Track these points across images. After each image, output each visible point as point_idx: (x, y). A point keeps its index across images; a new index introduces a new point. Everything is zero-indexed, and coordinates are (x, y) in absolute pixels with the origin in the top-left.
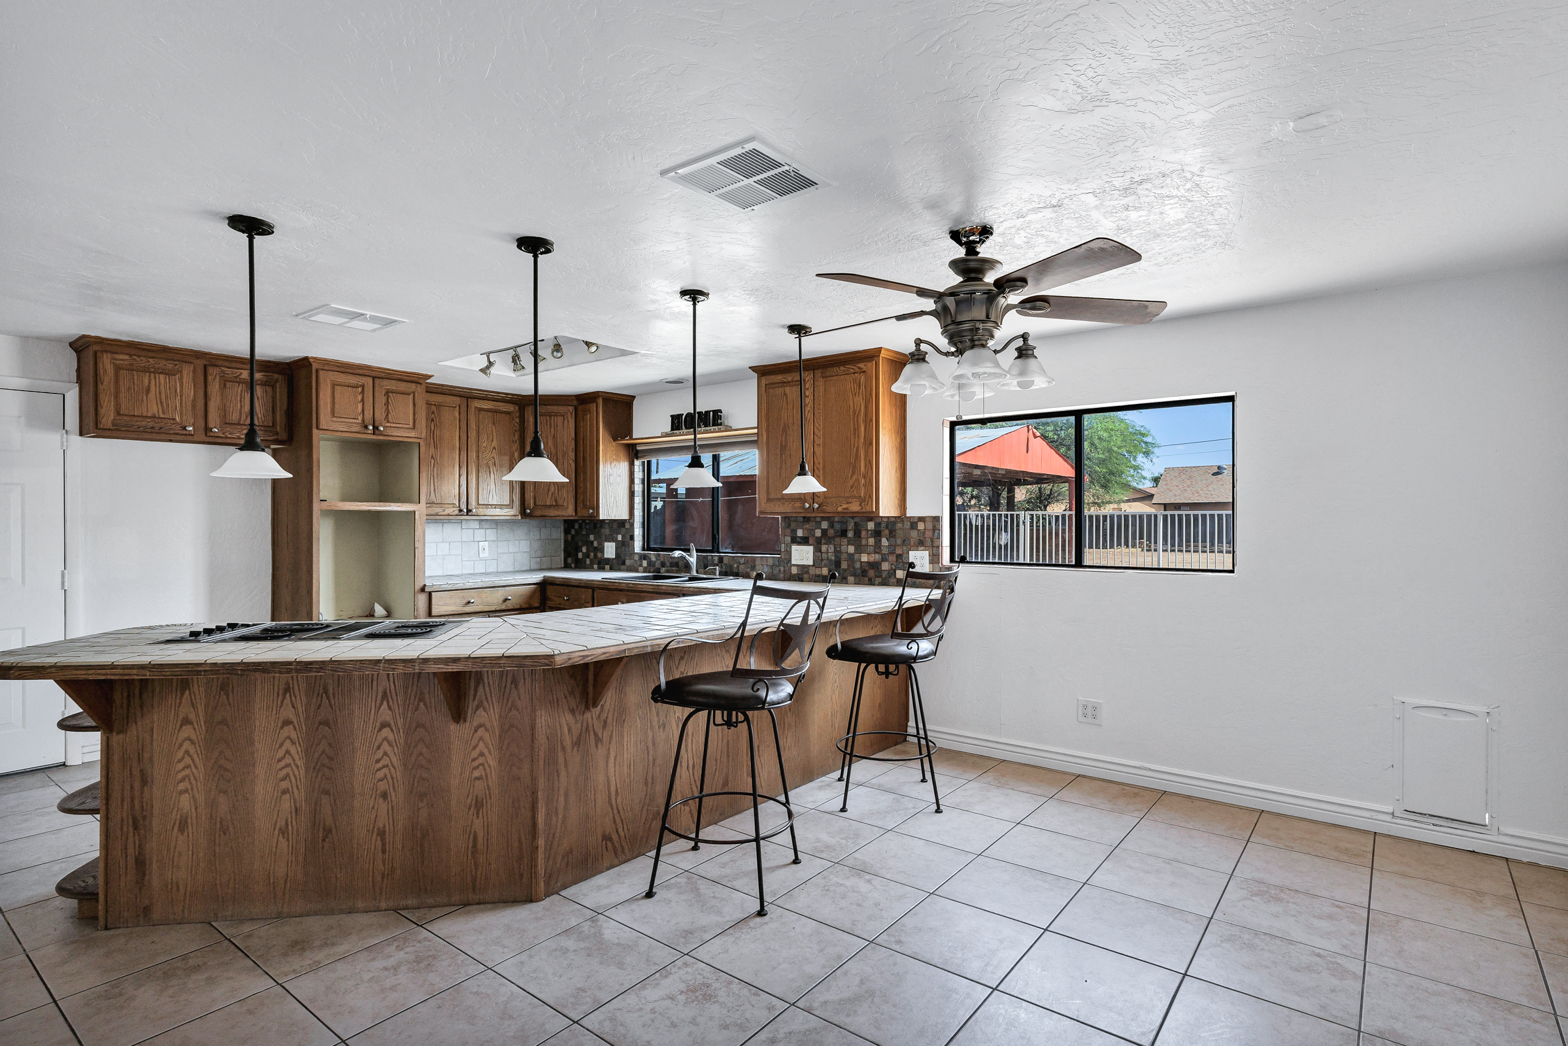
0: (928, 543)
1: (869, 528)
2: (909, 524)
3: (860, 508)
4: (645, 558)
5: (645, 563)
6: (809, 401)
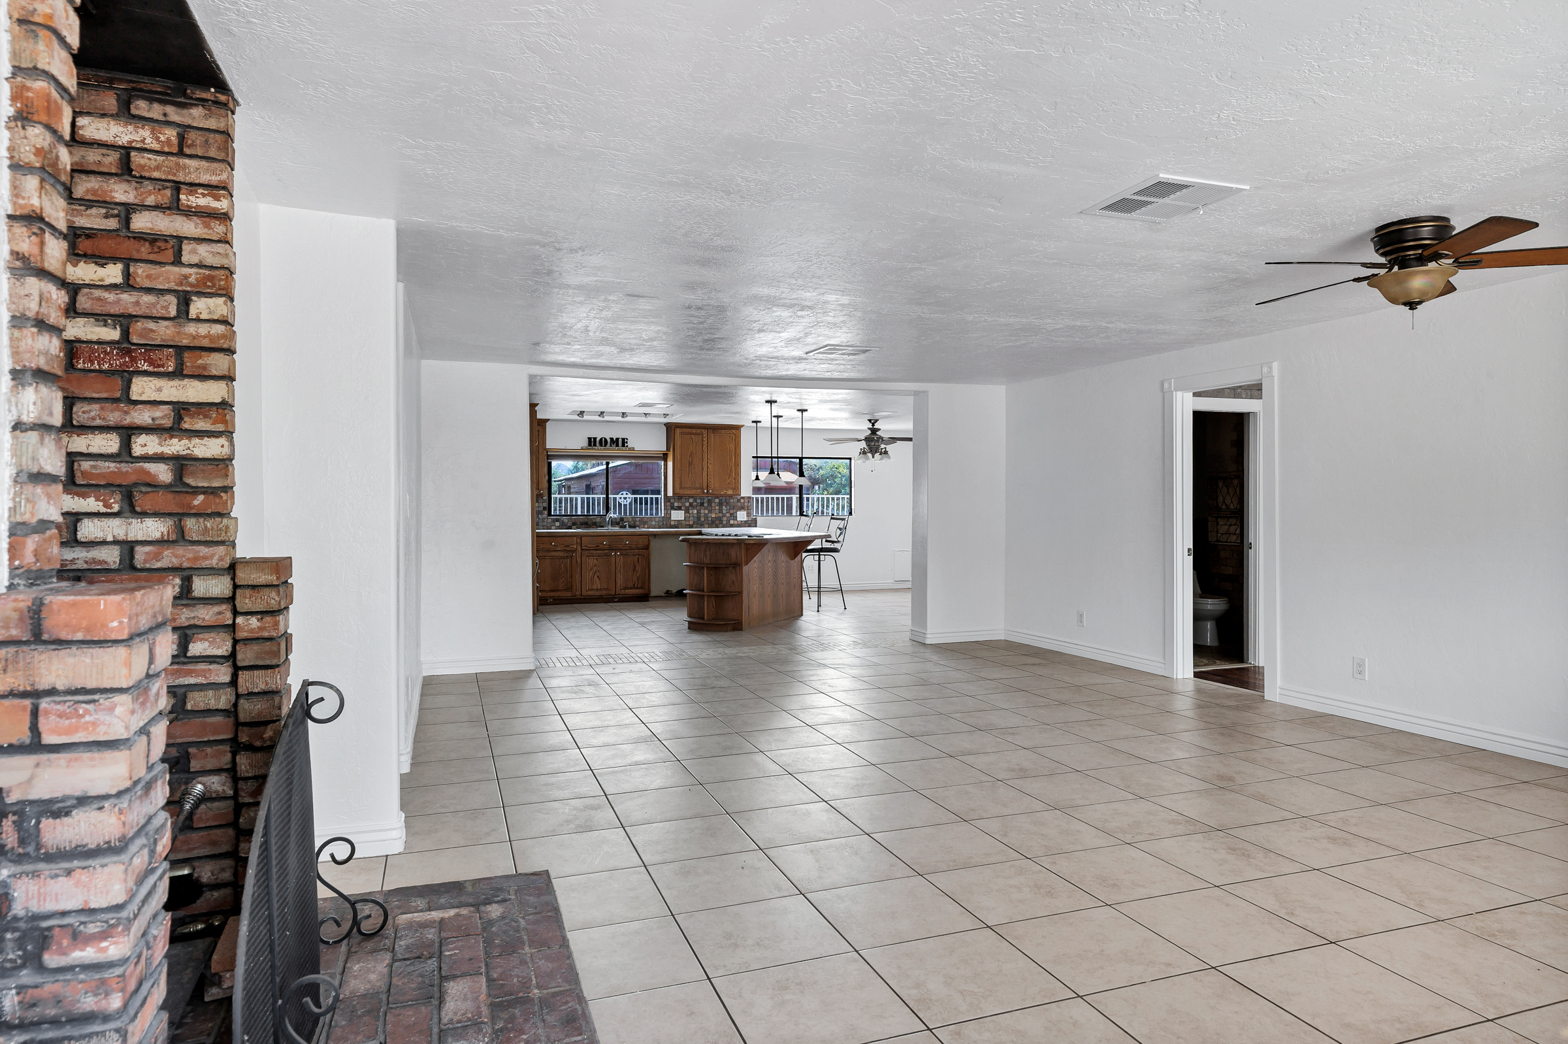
1: (716, 502)
4: (557, 520)
5: (557, 524)
6: (705, 443)
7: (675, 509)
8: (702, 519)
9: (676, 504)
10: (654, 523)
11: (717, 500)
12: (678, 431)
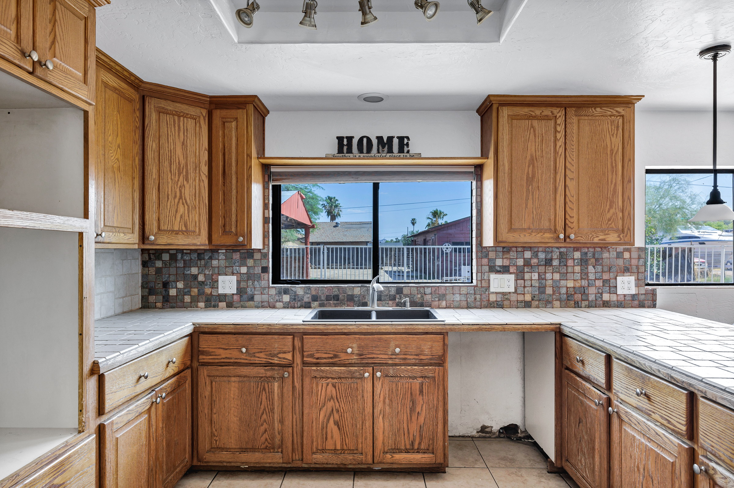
0: (634, 269)
1: (575, 257)
2: (615, 253)
3: (619, 239)
4: (286, 292)
5: (286, 298)
6: (560, 136)
7: (498, 272)
8: (549, 291)
9: (499, 262)
10: (457, 298)
11: (577, 255)
12: (505, 112)
